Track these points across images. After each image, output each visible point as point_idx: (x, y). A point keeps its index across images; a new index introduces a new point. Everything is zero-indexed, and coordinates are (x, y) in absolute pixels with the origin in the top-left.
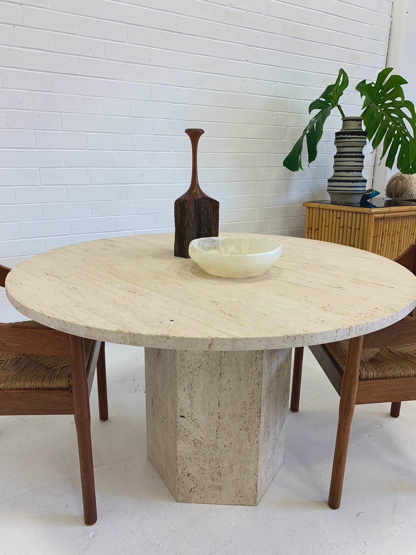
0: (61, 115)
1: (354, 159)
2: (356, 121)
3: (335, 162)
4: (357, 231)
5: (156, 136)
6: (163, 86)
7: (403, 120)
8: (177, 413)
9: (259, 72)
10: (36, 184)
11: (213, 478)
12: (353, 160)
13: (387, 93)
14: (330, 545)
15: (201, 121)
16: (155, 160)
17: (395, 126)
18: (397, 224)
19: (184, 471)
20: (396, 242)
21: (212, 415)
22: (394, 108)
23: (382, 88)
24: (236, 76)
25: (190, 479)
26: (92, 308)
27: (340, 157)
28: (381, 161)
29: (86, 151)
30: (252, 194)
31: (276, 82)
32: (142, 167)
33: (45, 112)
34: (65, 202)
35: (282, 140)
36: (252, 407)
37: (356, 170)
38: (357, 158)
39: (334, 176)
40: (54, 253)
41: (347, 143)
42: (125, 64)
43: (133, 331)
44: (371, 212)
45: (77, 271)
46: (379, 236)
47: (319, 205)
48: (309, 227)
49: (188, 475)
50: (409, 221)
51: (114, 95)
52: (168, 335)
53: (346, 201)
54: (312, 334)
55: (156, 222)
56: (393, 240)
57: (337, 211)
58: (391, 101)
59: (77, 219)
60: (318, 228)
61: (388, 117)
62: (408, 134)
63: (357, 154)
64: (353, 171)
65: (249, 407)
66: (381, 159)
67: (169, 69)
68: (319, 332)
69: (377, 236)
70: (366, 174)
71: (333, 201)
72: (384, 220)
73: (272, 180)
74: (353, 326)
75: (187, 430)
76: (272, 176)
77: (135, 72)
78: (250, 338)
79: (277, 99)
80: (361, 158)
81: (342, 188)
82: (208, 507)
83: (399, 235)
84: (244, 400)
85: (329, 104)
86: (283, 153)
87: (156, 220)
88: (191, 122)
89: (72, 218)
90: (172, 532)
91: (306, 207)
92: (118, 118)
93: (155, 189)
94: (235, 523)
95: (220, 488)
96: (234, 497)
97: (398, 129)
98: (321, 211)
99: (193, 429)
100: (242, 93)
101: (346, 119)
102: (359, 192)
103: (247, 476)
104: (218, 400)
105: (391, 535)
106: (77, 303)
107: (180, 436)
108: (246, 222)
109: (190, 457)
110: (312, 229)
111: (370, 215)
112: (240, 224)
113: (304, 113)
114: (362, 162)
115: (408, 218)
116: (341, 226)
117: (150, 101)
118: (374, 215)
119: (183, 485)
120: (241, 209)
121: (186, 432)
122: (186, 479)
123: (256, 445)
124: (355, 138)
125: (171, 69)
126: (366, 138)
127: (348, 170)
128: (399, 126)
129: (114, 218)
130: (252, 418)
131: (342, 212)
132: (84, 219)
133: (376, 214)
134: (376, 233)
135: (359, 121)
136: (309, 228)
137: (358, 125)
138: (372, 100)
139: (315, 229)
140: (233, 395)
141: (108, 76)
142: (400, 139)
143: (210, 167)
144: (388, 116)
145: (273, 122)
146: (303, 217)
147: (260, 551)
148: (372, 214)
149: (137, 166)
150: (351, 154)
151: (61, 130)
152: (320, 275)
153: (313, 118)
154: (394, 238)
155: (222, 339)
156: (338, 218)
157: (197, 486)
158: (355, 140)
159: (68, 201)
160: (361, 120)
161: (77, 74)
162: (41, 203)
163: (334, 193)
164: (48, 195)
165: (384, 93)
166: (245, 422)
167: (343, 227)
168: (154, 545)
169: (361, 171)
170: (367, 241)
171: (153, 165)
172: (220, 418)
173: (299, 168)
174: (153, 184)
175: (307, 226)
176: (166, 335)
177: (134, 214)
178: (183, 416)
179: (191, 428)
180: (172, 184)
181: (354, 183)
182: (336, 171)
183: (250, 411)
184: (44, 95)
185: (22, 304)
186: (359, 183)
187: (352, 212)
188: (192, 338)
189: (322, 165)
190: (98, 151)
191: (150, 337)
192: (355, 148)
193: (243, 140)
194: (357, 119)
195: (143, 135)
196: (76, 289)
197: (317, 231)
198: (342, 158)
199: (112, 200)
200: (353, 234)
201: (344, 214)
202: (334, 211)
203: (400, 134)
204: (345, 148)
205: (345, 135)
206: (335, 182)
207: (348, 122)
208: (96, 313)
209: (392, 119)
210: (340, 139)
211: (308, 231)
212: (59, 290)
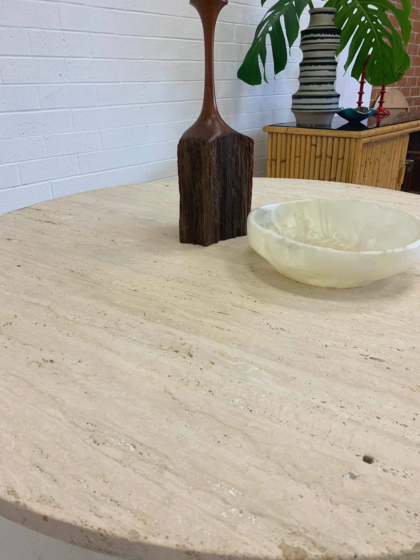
1: (327, 67)
2: (329, 14)
3: (301, 71)
4: (340, 162)
5: (65, 32)
15: (128, 10)
16: (68, 71)
17: (369, 23)
18: (378, 149)
26: (141, 444)
27: (311, 64)
28: (346, 69)
32: (51, 83)
35: (229, 42)
37: (329, 81)
38: (331, 66)
39: (300, 91)
41: (320, 44)
44: (360, 136)
47: (287, 130)
48: (273, 158)
50: (387, 144)
53: (318, 123)
55: (79, 165)
56: (374, 169)
57: (311, 136)
60: (285, 159)
61: (363, 9)
63: (329, 59)
64: (326, 83)
66: (346, 67)
69: (361, 166)
71: (301, 123)
76: (219, 93)
80: (334, 66)
81: (314, 106)
83: (378, 162)
86: (230, 60)
87: (79, 163)
88: (113, 12)
91: (267, 133)
93: (73, 116)
97: (373, 26)
98: (289, 137)
101: (316, 11)
110: (276, 161)
111: (358, 140)
114: (335, 70)
116: (317, 155)
118: (362, 139)
124: (329, 38)
128: (374, 23)
129: (17, 164)
131: (318, 138)
133: (364, 139)
134: (361, 162)
135: (332, 14)
136: (272, 160)
137: (331, 20)
139: (281, 160)
142: (373, 40)
143: (144, 81)
144: (363, 7)
148: (360, 139)
149: (42, 82)
150: (324, 60)
154: (374, 167)
156: (313, 145)
158: (329, 40)
160: (334, 13)
163: (302, 112)
167: (321, 156)
169: (332, 83)
170: (354, 173)
171: (66, 79)
173: (263, 80)
174: (69, 110)
175: (269, 157)
177: (47, 156)
180: (96, 108)
181: (328, 99)
182: (303, 84)
186: (334, 98)
187: (333, 138)
194: (330, 11)
195: (46, 31)
196: (54, 365)
197: (284, 162)
198: (313, 66)
199: (11, 138)
200: (335, 165)
201: (321, 140)
202: (307, 136)
203: (374, 33)
204: (317, 51)
205: (318, 33)
206: (305, 98)
207: (319, 15)
208: (166, 468)
209: (367, 13)
210: (309, 40)
211: (270, 164)
212: (16, 376)
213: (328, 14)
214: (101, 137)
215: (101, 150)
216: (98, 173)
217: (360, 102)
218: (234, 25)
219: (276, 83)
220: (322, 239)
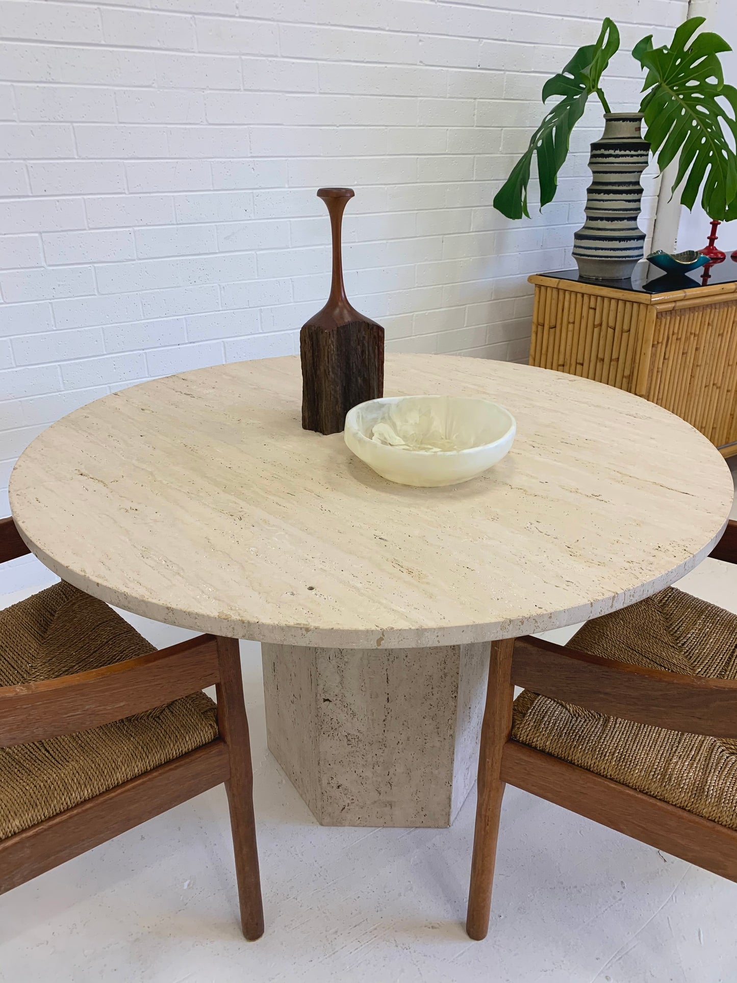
0: (73, 127)
1: (624, 196)
2: (630, 121)
3: (588, 200)
4: (625, 335)
5: (256, 159)
6: (264, 58)
7: (717, 120)
8: (319, 695)
9: (448, 21)
10: (39, 265)
11: (379, 790)
12: (622, 199)
13: (691, 67)
14: (567, 890)
15: (340, 126)
16: (256, 205)
17: (702, 130)
18: (693, 320)
19: (332, 781)
20: (690, 351)
21: (377, 696)
22: (703, 97)
23: (683, 55)
24: (405, 30)
25: (341, 793)
26: (171, 561)
27: (599, 191)
28: (673, 192)
29: (127, 196)
30: (436, 260)
31: (481, 40)
32: (233, 221)
33: (43, 124)
34: (95, 295)
36: (442, 684)
37: (627, 216)
38: (629, 195)
39: (585, 228)
40: (86, 417)
41: (612, 165)
42: (191, 18)
43: (248, 617)
44: (651, 301)
45: (133, 464)
46: (662, 343)
47: (558, 283)
48: (539, 322)
49: (339, 787)
50: (715, 312)
51: (171, 82)
52: (306, 625)
53: (607, 275)
54: (551, 614)
55: (261, 321)
56: (686, 348)
57: (590, 295)
58: (698, 83)
59: (119, 324)
60: (554, 324)
61: (691, 112)
62: (725, 146)
63: (629, 185)
64: (622, 219)
65: (438, 684)
66: (674, 189)
67: (275, 23)
68: (562, 609)
69: (658, 343)
70: (643, 223)
71: (583, 274)
72: (671, 313)
73: (472, 232)
74: (618, 593)
75: (335, 720)
76: (472, 225)
77: (210, 34)
78: (447, 628)
79: (483, 73)
80: (636, 194)
81: (600, 251)
82: (372, 832)
83: (696, 338)
84: (430, 674)
85: (582, 85)
86: (492, 179)
87: (261, 318)
88: (321, 129)
89: (108, 324)
90: (316, 875)
91: (534, 285)
92: (183, 129)
93: (257, 260)
94: (416, 857)
95: (391, 805)
96: (413, 816)
97: (708, 135)
98: (561, 293)
99: (344, 718)
100: (416, 65)
101: (612, 118)
102: (631, 259)
103: (434, 786)
104: (386, 673)
105: (662, 870)
106: (144, 549)
107: (323, 730)
108: (425, 312)
109: (341, 761)
110: (544, 326)
111: (649, 307)
112: (414, 317)
113: (533, 99)
114: (639, 200)
115: (714, 307)
116: (596, 323)
117: (241, 91)
118: (656, 306)
119: (330, 801)
120: (415, 289)
121: (333, 723)
122: (336, 793)
123: (449, 741)
124: (628, 155)
125: (280, 23)
126: (647, 155)
127: (613, 218)
128: (709, 130)
129: (185, 318)
130: (443, 700)
131: (599, 299)
132: (132, 325)
133: (659, 305)
134: (656, 338)
135: (636, 121)
136: (538, 324)
137: (634, 129)
138: (663, 78)
139: (550, 326)
140: (411, 666)
141: (158, 45)
142: (711, 154)
143: (357, 212)
144: (691, 109)
145: (475, 119)
146: (527, 298)
147: (456, 903)
148: (652, 305)
149: (221, 220)
150: (618, 186)
151: (76, 157)
152: (560, 464)
153: (550, 114)
154: (687, 345)
155: (400, 630)
156: (591, 308)
157: (354, 803)
158: (628, 159)
159: (98, 292)
160: (640, 120)
161: (98, 42)
162: (50, 300)
163: (585, 259)
164: (62, 283)
165: (685, 67)
166: (432, 707)
167: (601, 325)
168: (287, 898)
169: (635, 219)
170: (643, 354)
171: (252, 215)
172: (390, 702)
173: (523, 215)
174: (253, 252)
175: (535, 320)
176: (304, 624)
177: (221, 309)
178: (328, 700)
179: (342, 717)
180: (288, 250)
181: (621, 242)
182: (590, 218)
183: (440, 689)
184: (37, 89)
185: (48, 552)
186: (632, 241)
187: (618, 300)
188: (348, 630)
189: (564, 199)
190: (148, 195)
191: (277, 627)
192: (628, 174)
193: (418, 158)
194: (632, 117)
195: (232, 160)
196: (137, 512)
197: (554, 329)
198: (602, 194)
199: (180, 287)
200: (618, 340)
201: (602, 302)
202: (585, 295)
203: (711, 145)
204: (609, 174)
205: (610, 149)
206: (588, 239)
207: (616, 123)
208: (179, 574)
209: (697, 117)
210: (599, 157)
211: (536, 330)
212: (108, 516)
213: (628, 122)
214: (293, 286)
215: (291, 302)
216: (286, 332)
217: (713, 237)
218: (502, 130)
219: (571, 207)
220: (442, 439)
